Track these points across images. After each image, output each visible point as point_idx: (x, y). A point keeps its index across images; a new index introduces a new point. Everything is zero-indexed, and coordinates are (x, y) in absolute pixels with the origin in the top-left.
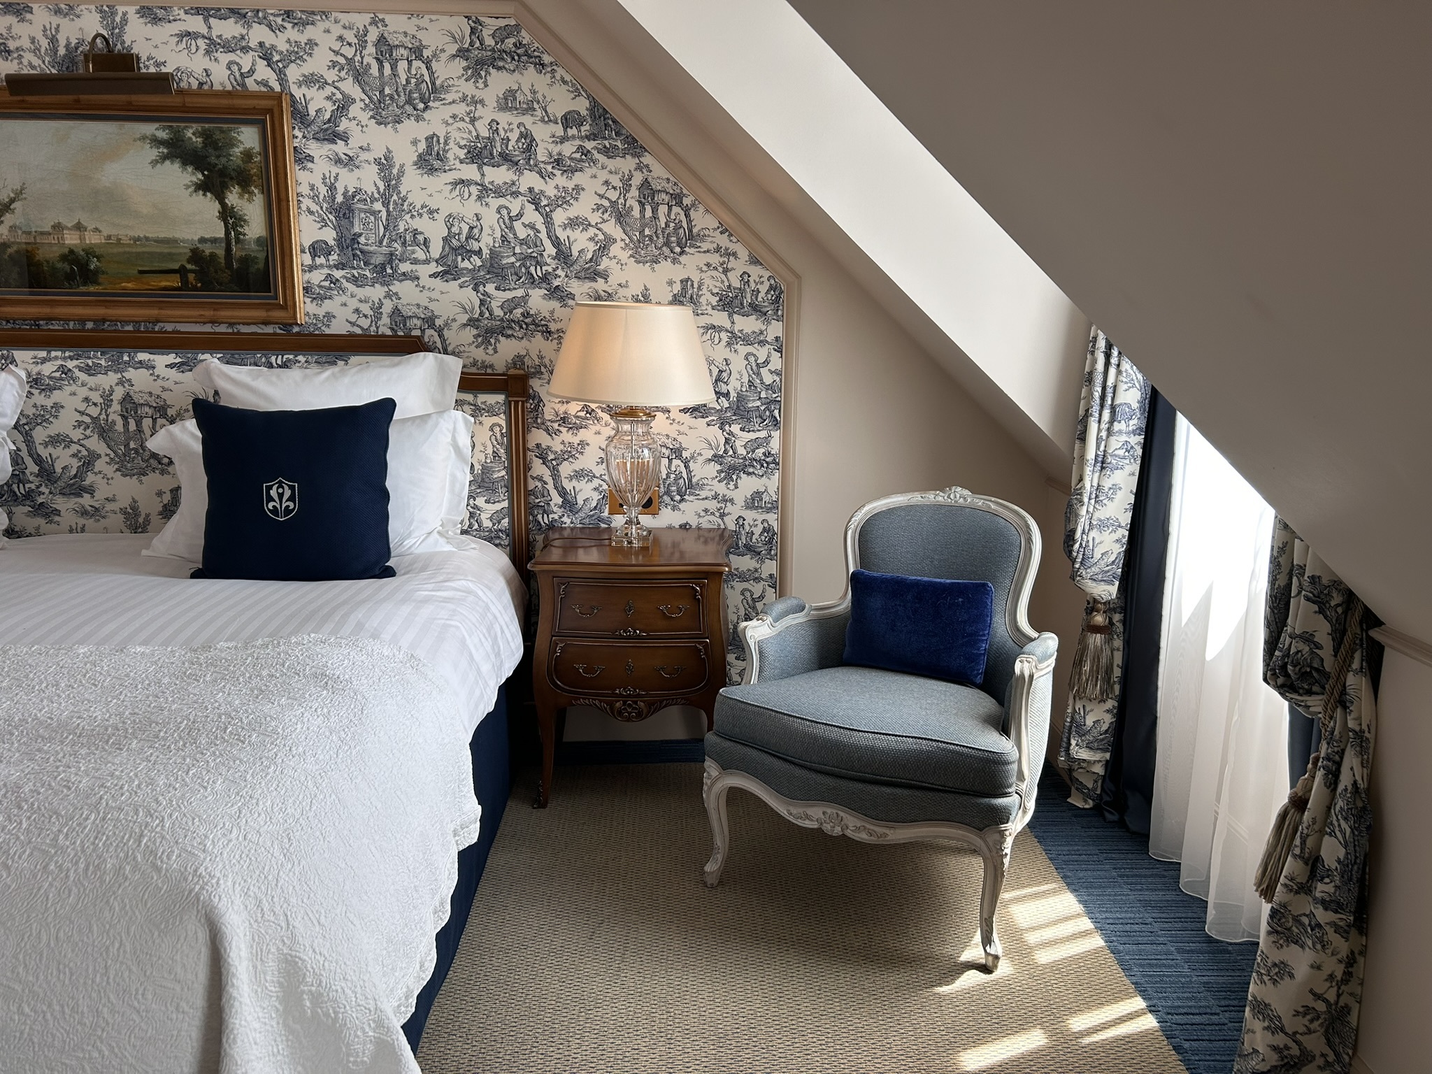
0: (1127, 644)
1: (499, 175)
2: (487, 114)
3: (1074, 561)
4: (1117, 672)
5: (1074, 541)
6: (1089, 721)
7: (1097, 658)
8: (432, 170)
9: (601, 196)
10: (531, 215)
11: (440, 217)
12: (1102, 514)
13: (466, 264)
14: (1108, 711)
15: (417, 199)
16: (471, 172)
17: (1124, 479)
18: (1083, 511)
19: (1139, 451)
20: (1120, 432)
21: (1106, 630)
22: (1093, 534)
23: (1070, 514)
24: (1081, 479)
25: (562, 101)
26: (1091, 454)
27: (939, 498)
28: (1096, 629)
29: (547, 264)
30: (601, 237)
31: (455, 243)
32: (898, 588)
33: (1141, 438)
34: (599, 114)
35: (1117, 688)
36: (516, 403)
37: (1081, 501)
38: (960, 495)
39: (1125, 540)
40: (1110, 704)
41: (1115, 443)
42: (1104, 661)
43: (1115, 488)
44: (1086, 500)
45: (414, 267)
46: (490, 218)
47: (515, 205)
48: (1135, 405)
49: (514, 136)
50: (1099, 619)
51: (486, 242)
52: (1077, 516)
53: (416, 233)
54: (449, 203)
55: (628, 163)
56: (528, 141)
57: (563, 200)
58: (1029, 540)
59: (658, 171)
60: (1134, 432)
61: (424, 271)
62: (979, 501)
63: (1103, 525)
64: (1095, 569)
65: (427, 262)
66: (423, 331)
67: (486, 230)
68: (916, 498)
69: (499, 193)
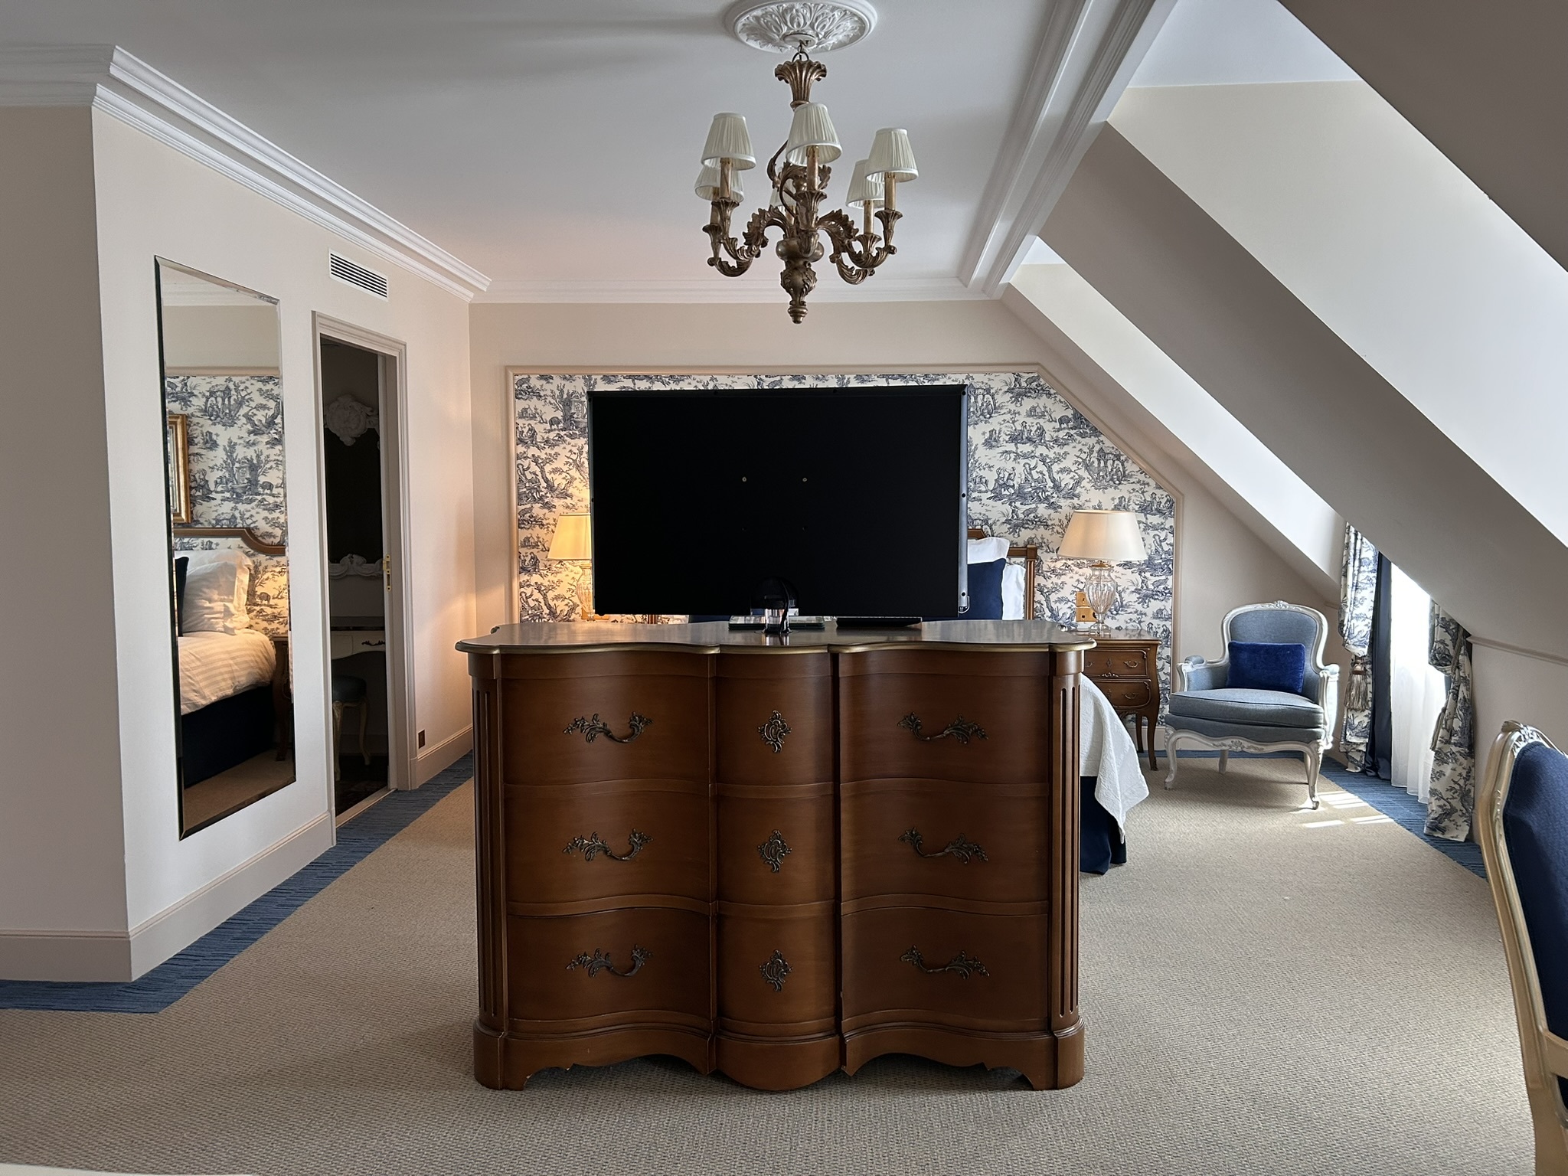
0: (1374, 680)
1: (1026, 448)
2: (1020, 419)
3: (1344, 636)
4: (1370, 695)
5: (1344, 626)
6: (1356, 723)
7: (1358, 687)
8: (991, 447)
9: (1078, 457)
10: (1041, 467)
11: (994, 470)
12: (1357, 611)
13: (1006, 492)
14: (1366, 716)
15: (983, 461)
16: (1011, 447)
17: (1368, 594)
18: (1347, 610)
19: (1375, 581)
20: (1364, 571)
21: (1363, 673)
22: (1354, 621)
23: (1341, 612)
24: (1345, 596)
25: (1059, 411)
26: (1350, 582)
27: (1272, 606)
28: (1358, 673)
29: (1048, 491)
30: (1077, 477)
31: (1001, 482)
32: (1255, 649)
33: (1375, 574)
34: (1078, 417)
35: (1370, 704)
36: (1031, 562)
37: (1347, 606)
38: (1282, 605)
39: (1370, 625)
40: (1367, 712)
41: (1362, 577)
42: (1362, 689)
43: (1363, 599)
44: (1348, 604)
45: (979, 494)
46: (1020, 469)
47: (1033, 463)
48: (1371, 559)
49: (1034, 429)
50: (1359, 668)
51: (1017, 482)
52: (1345, 612)
53: (981, 477)
54: (998, 462)
55: (1092, 440)
56: (1041, 431)
57: (1058, 459)
58: (1321, 624)
59: (1108, 443)
60: (1371, 571)
61: (984, 496)
62: (1293, 607)
63: (1358, 617)
64: (1355, 640)
65: (986, 492)
66: (982, 526)
67: (1018, 475)
68: (1259, 607)
69: (1025, 457)
